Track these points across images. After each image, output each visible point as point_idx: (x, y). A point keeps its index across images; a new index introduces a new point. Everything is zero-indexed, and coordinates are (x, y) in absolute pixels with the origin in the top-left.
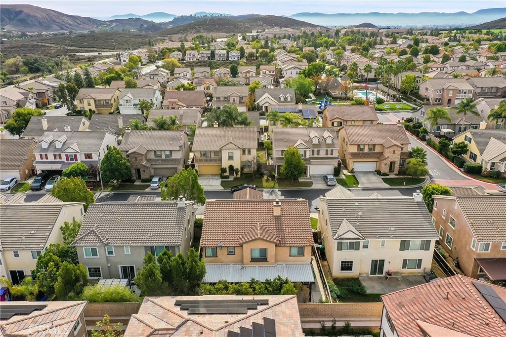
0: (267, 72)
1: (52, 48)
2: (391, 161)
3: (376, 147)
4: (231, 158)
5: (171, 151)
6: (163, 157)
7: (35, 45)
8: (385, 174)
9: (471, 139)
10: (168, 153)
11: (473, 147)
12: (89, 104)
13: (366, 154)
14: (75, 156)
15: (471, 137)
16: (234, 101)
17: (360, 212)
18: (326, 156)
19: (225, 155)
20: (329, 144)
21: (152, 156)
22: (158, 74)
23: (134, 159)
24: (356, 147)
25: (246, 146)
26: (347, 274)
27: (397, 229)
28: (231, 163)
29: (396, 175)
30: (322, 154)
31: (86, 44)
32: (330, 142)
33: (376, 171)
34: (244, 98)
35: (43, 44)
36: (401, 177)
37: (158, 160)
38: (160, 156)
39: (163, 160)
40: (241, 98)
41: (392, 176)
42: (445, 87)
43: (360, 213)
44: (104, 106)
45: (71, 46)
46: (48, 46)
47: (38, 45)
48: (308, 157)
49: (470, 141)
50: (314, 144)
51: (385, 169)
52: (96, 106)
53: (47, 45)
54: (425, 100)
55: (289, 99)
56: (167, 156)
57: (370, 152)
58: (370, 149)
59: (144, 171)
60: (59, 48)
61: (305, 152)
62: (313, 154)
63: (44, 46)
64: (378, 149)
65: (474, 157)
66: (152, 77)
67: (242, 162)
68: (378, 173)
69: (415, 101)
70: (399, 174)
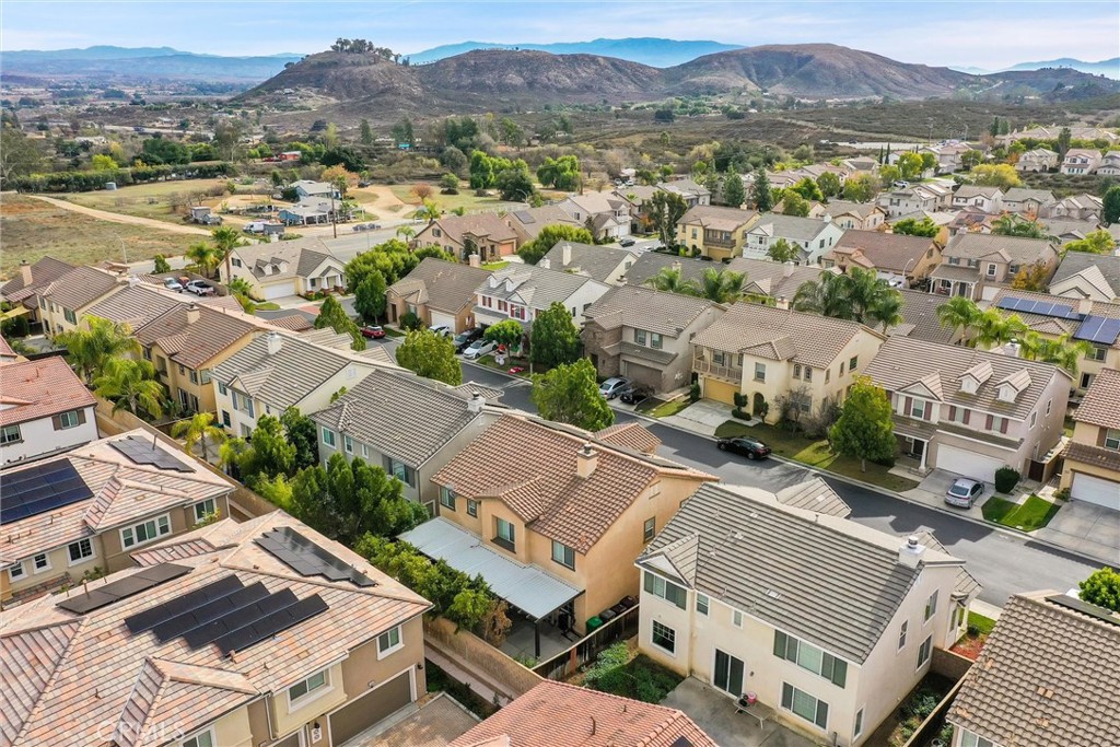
1: (805, 130)
4: (760, 376)
5: (661, 336)
6: (648, 345)
7: (779, 122)
10: (656, 338)
12: (694, 236)
14: (523, 310)
16: (991, 272)
17: (740, 533)
18: (987, 432)
19: (749, 367)
20: (1003, 403)
21: (630, 337)
22: (911, 195)
23: (591, 335)
24: (1096, 431)
26: (658, 653)
27: (782, 599)
28: (759, 388)
30: (977, 423)
31: (877, 124)
32: (1011, 399)
35: (794, 121)
37: (636, 347)
38: (643, 341)
43: (739, 536)
44: (720, 243)
45: (844, 128)
46: (800, 126)
47: (783, 123)
48: (935, 418)
50: (963, 395)
52: (706, 241)
53: (800, 123)
56: (653, 344)
60: (819, 130)
61: (929, 405)
62: (952, 417)
63: (794, 125)
66: (895, 201)
67: (792, 394)
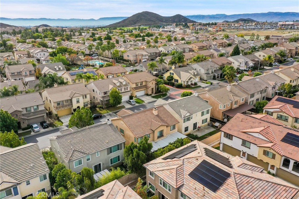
0: (22, 55)
2: (152, 88)
3: (143, 82)
4: (78, 102)
5: (37, 106)
6: (33, 111)
8: (150, 95)
9: (173, 73)
10: (35, 107)
11: (175, 77)
13: (139, 87)
15: (173, 72)
16: (26, 74)
18: (125, 91)
19: (74, 101)
20: (125, 85)
21: (25, 112)
23: (15, 116)
24: (135, 84)
25: (84, 94)
26: (187, 133)
28: (78, 105)
29: (154, 94)
30: (123, 90)
32: (125, 84)
33: (145, 94)
34: (32, 71)
36: (157, 94)
37: (30, 113)
38: (30, 110)
39: (33, 113)
40: (30, 71)
41: (153, 95)
42: (137, 54)
49: (173, 74)
50: (118, 86)
51: (150, 93)
54: (129, 61)
55: (62, 69)
56: (34, 109)
57: (141, 86)
58: (141, 84)
59: (24, 123)
64: (144, 84)
65: (177, 81)
67: (84, 103)
68: (147, 95)
69: (123, 62)
70: (156, 93)
